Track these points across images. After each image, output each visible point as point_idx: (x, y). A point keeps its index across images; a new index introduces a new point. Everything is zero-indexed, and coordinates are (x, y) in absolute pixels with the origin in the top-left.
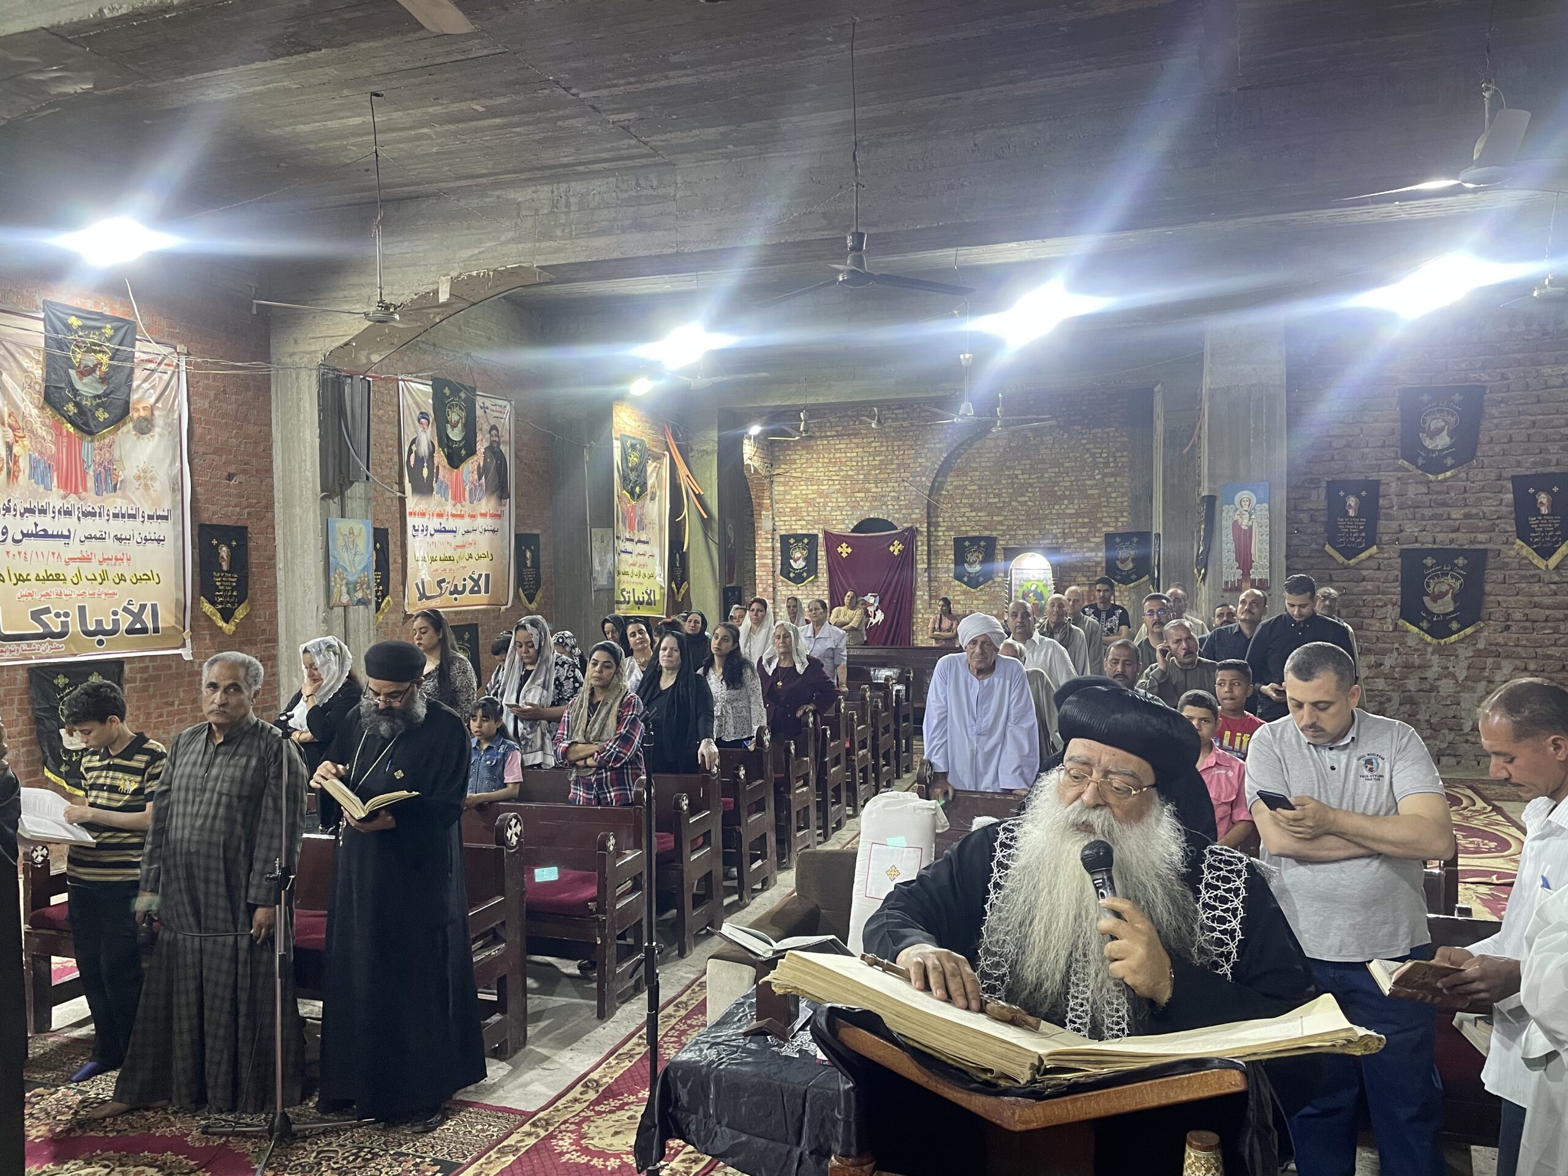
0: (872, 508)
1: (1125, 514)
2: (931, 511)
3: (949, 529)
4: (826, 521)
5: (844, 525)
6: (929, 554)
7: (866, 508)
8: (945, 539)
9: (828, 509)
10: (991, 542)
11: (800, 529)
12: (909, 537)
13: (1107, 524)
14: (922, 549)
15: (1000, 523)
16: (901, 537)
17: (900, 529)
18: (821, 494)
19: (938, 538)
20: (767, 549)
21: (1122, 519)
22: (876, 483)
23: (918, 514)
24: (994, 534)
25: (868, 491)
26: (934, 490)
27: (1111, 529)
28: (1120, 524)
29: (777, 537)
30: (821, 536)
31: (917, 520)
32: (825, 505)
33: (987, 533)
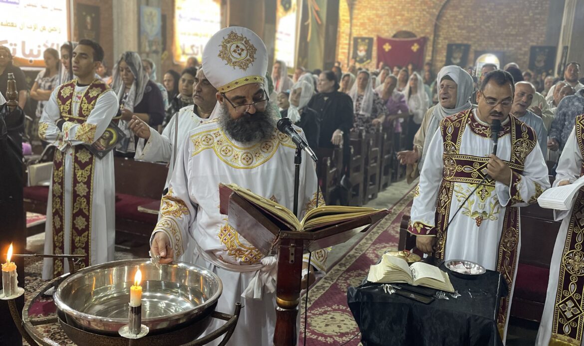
0: (405, 25)
1: (544, 36)
2: (436, 28)
3: (445, 39)
4: (379, 31)
5: (388, 33)
6: (433, 52)
7: (401, 25)
8: (442, 43)
9: (381, 24)
10: (467, 47)
11: (364, 34)
12: (423, 42)
13: (532, 41)
14: (429, 48)
15: (474, 37)
16: (418, 41)
17: (418, 37)
18: (377, 16)
19: (438, 43)
20: (346, 44)
21: (541, 39)
22: (408, 11)
23: (429, 29)
24: (470, 43)
25: (403, 15)
26: (439, 17)
27: (534, 44)
28: (540, 41)
29: (352, 38)
30: (375, 39)
31: (428, 33)
32: (379, 22)
33: (465, 42)
